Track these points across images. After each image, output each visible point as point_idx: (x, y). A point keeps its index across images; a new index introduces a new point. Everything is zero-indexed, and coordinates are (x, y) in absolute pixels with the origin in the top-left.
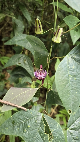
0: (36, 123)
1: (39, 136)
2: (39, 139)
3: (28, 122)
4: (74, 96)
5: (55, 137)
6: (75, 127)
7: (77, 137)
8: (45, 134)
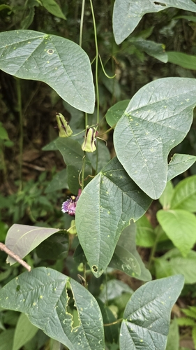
0: (54, 292)
1: (56, 317)
2: (55, 322)
3: (42, 290)
4: (105, 243)
5: (83, 322)
6: (141, 318)
7: (142, 341)
8: (67, 313)
